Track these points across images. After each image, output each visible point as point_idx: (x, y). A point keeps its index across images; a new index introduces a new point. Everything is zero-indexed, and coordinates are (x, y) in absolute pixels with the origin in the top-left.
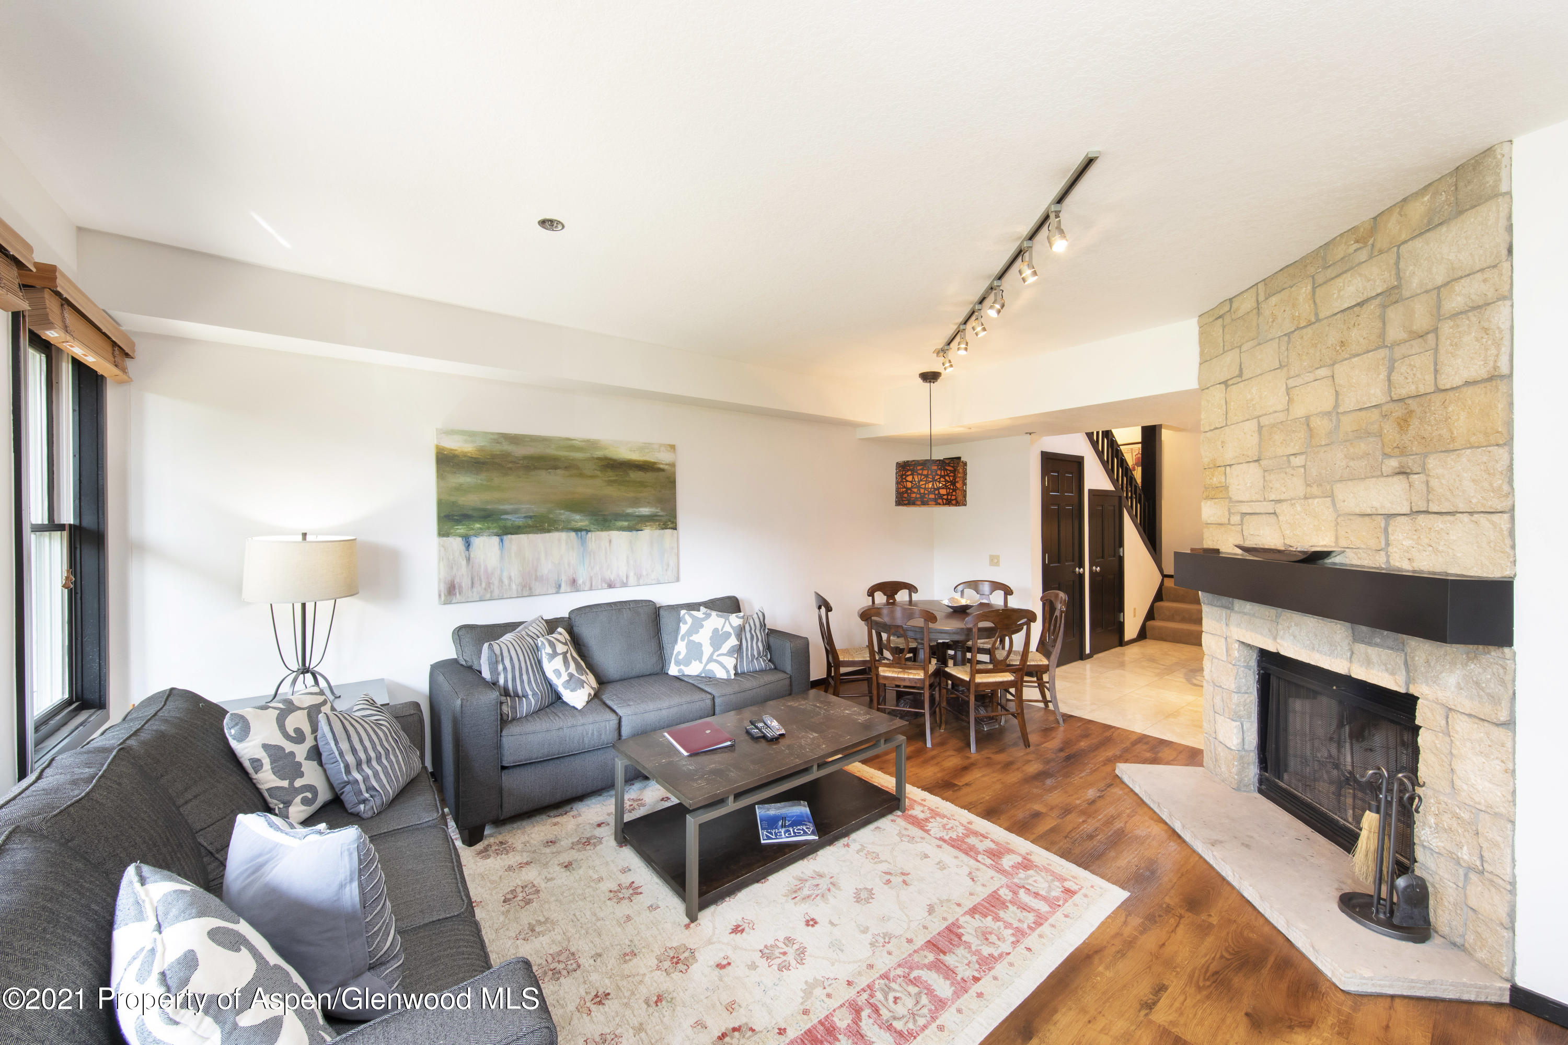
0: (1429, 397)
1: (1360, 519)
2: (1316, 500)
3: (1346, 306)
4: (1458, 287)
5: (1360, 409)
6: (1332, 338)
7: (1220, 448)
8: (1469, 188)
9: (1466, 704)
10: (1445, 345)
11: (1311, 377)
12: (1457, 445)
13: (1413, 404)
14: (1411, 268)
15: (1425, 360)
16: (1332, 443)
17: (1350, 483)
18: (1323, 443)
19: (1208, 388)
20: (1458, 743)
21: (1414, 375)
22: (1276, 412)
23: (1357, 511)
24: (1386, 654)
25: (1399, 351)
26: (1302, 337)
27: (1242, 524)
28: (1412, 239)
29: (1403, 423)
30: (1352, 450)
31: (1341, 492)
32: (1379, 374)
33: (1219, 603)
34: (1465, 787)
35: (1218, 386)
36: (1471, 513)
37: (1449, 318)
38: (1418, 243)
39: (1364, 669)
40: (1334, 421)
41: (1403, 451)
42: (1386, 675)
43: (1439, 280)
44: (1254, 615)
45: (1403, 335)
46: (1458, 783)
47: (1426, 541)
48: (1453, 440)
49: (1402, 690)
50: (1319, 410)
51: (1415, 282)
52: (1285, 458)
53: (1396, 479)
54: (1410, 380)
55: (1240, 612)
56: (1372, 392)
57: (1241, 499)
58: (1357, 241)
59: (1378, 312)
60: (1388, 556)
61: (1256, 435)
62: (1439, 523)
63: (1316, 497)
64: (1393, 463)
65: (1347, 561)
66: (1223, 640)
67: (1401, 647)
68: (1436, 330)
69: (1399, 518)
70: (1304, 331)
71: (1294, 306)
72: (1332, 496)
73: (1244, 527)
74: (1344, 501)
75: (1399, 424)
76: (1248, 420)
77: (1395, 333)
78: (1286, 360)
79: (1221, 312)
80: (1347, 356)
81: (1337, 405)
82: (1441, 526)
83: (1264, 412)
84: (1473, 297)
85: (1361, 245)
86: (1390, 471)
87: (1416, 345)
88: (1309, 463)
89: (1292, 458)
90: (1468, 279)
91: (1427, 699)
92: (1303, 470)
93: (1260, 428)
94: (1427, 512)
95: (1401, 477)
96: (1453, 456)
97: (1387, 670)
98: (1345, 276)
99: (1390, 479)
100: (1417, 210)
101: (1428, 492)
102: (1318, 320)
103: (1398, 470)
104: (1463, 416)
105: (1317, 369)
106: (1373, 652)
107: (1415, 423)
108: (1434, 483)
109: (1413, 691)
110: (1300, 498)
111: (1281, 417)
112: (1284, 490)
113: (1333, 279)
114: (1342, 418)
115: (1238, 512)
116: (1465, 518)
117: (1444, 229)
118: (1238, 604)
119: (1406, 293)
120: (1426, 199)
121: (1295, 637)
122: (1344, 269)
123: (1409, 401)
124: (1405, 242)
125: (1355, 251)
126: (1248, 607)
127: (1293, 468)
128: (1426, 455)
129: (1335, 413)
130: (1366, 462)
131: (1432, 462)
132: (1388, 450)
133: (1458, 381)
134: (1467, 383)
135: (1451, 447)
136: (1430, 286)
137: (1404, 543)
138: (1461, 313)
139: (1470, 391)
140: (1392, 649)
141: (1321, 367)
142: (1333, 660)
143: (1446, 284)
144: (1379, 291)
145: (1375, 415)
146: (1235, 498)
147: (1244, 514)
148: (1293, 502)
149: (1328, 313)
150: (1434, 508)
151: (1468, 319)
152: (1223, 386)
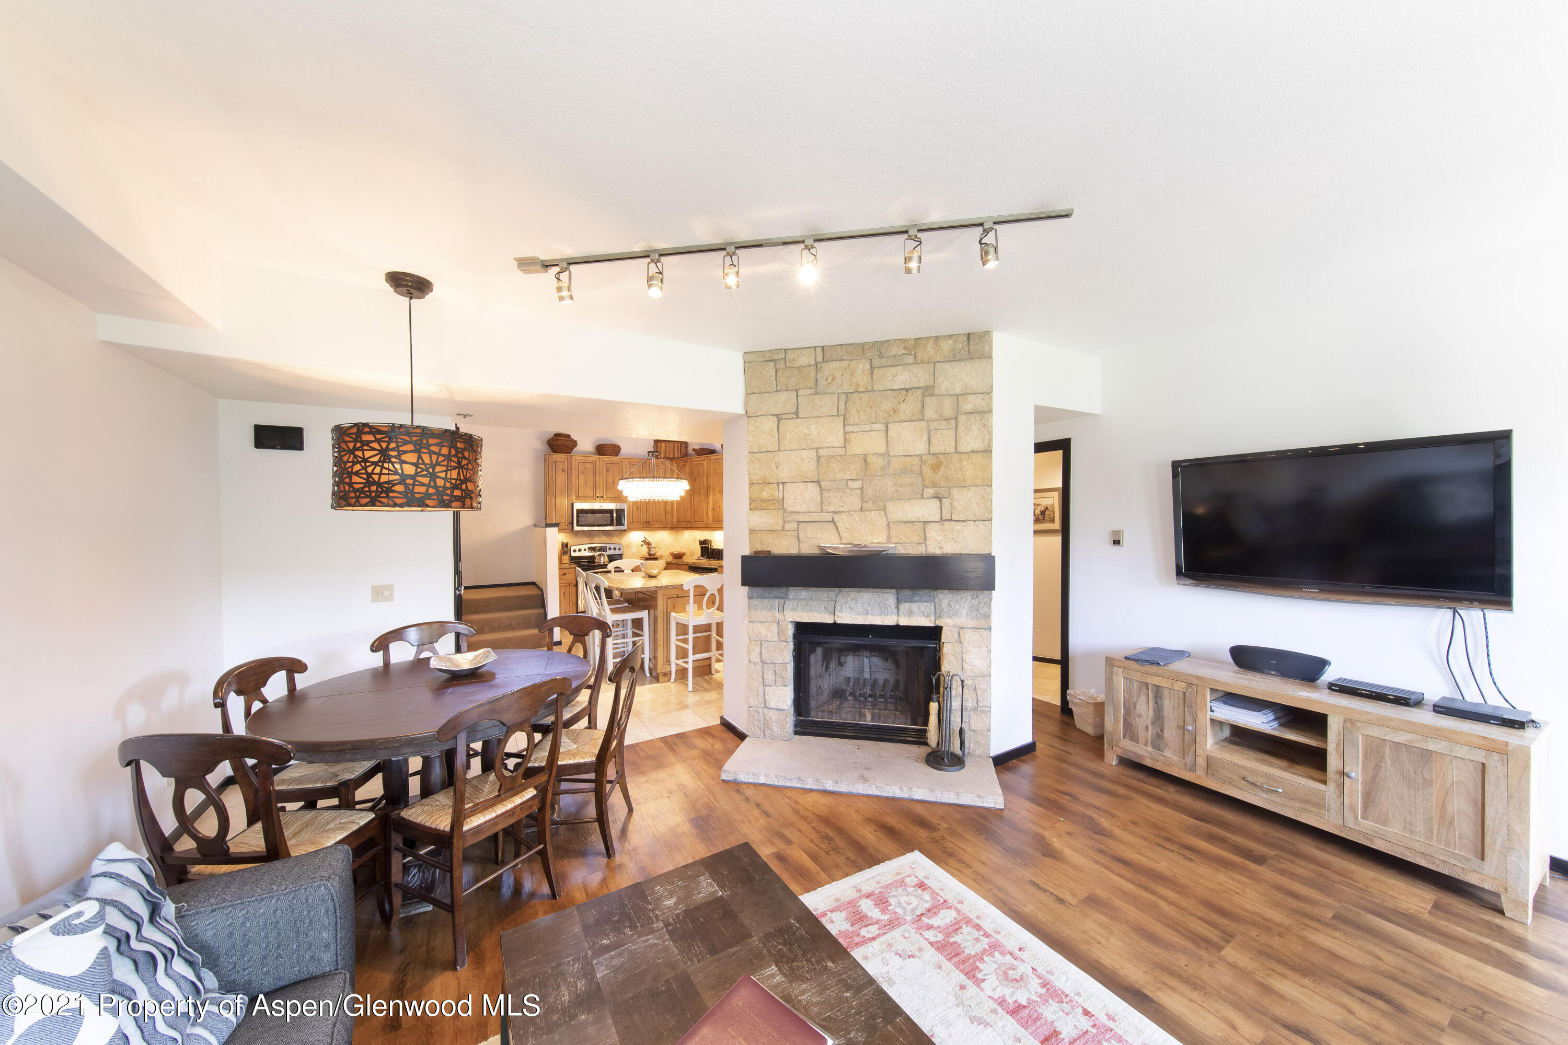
0: (950, 455)
1: (903, 525)
2: (873, 512)
3: (896, 387)
4: (970, 398)
5: (906, 456)
6: (887, 405)
7: (774, 468)
8: (976, 347)
9: (971, 623)
10: (961, 428)
11: (867, 428)
12: (967, 484)
13: (942, 458)
14: (942, 378)
15: (950, 434)
16: (885, 475)
17: (898, 502)
18: (879, 474)
19: (757, 416)
20: (966, 645)
21: (944, 441)
22: (833, 447)
23: (904, 519)
24: (923, 606)
25: (933, 425)
26: (861, 399)
27: (798, 530)
28: (943, 362)
29: (936, 467)
30: (900, 480)
31: (890, 507)
32: (922, 436)
33: (771, 595)
34: (969, 667)
35: (770, 416)
36: (975, 521)
37: (965, 413)
38: (947, 366)
39: (906, 618)
40: (886, 460)
41: (934, 485)
42: (923, 618)
43: (958, 391)
44: (811, 599)
45: (935, 416)
46: (965, 666)
47: (951, 537)
48: (965, 480)
49: (933, 625)
50: (875, 451)
51: (943, 387)
52: (845, 482)
53: (932, 500)
54: (941, 444)
55: (795, 599)
56: (918, 446)
57: (797, 510)
58: (905, 348)
59: (920, 398)
60: (926, 546)
61: (814, 462)
62: (958, 526)
63: (871, 510)
64: (930, 492)
65: (897, 552)
66: (775, 624)
67: (932, 599)
68: (956, 419)
69: (932, 524)
70: (862, 394)
71: (852, 374)
72: (884, 509)
73: (800, 533)
74: (894, 513)
75: (932, 468)
76: (804, 449)
77: (930, 413)
78: (844, 411)
79: (775, 357)
80: (897, 420)
81: (887, 451)
82: (959, 527)
83: (822, 446)
84: (977, 406)
85: (907, 352)
86: (929, 495)
87: (943, 424)
88: (865, 487)
89: (849, 482)
90: (975, 396)
91: (949, 626)
92: (859, 491)
93: (819, 457)
94: (951, 520)
95: (935, 499)
96: (965, 490)
97: (924, 615)
98: (897, 368)
99: (928, 500)
100: (946, 345)
101: (952, 509)
102: (873, 390)
103: (934, 495)
104: (970, 468)
105: (873, 423)
106: (914, 606)
107: (943, 468)
108: (955, 504)
109: (939, 623)
110: (856, 511)
111: (841, 451)
112: (842, 504)
113: (887, 366)
114: (892, 459)
115: (794, 521)
116: (972, 523)
117: (963, 363)
118: (793, 592)
119: (937, 392)
120: (950, 342)
121: (851, 609)
122: (896, 363)
123: (939, 456)
124: (940, 362)
125: (903, 354)
126: (804, 593)
127: (851, 490)
128: (950, 488)
129: (886, 455)
130: (910, 489)
131: (955, 492)
132: (926, 483)
133: (969, 449)
134: (973, 451)
135: (964, 484)
136: (952, 393)
137: (937, 538)
138: (970, 413)
139: (975, 455)
140: (928, 602)
141: (876, 423)
142: (884, 618)
143: (962, 395)
144: (921, 385)
145: (916, 461)
146: (789, 509)
147: (799, 522)
148: (851, 513)
149: (881, 388)
150: (955, 518)
151: (974, 417)
152: (775, 418)
